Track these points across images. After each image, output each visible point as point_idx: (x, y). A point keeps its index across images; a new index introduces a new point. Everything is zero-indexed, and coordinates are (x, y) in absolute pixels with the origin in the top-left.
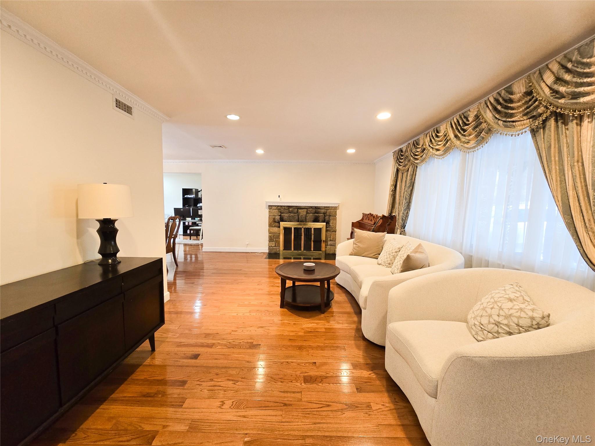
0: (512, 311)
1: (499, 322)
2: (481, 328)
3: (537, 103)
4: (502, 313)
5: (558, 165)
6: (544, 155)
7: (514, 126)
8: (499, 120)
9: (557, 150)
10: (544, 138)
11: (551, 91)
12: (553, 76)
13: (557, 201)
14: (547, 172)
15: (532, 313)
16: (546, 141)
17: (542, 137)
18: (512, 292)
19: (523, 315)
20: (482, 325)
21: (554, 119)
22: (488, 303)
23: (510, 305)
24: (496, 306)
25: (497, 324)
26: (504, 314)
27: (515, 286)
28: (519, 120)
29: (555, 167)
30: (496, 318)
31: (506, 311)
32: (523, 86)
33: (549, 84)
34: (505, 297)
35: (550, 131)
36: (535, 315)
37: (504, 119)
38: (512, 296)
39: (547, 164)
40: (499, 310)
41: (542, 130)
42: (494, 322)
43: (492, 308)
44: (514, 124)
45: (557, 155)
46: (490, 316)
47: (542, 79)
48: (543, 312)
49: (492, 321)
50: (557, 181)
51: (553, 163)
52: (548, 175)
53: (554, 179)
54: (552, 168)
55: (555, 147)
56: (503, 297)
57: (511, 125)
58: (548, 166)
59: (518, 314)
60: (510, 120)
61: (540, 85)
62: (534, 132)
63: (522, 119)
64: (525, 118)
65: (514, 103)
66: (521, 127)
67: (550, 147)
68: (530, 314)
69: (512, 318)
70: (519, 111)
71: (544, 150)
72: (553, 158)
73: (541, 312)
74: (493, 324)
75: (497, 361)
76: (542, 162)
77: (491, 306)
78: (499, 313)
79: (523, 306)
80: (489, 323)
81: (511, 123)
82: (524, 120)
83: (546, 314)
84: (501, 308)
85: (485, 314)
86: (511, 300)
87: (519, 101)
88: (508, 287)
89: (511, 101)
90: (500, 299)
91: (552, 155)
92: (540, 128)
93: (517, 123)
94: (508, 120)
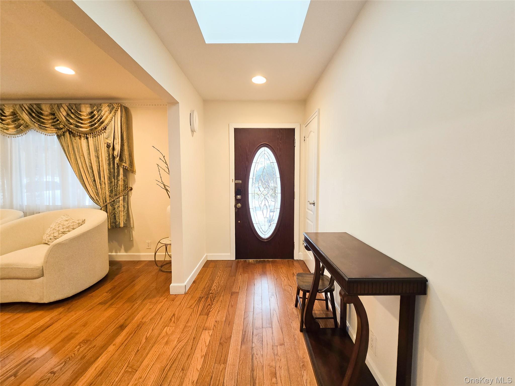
0: (69, 225)
1: (64, 232)
2: (55, 238)
3: (59, 122)
4: (64, 227)
5: (73, 156)
6: (66, 150)
7: (46, 130)
8: (35, 123)
9: (72, 148)
10: (65, 141)
11: (66, 119)
12: (65, 111)
13: (76, 173)
14: (69, 159)
15: (78, 221)
16: (66, 143)
17: (64, 140)
18: (66, 218)
19: (75, 224)
20: (55, 237)
21: (68, 133)
22: (55, 226)
23: (67, 222)
24: (60, 225)
25: (63, 232)
26: (66, 227)
27: (65, 215)
28: (49, 127)
29: (72, 157)
30: (62, 230)
31: (67, 225)
32: (48, 109)
33: (64, 115)
34: (63, 220)
35: (67, 138)
36: (79, 222)
37: (39, 124)
38: (67, 219)
39: (69, 154)
40: (63, 226)
41: (63, 136)
42: (62, 232)
43: (58, 227)
44: (46, 128)
45: (72, 151)
46: (59, 231)
47: (60, 111)
48: (82, 219)
49: (60, 232)
50: (74, 164)
51: (71, 154)
52: (70, 160)
53: (73, 162)
54: (71, 157)
55: (71, 147)
56: (62, 221)
57: (44, 129)
58: (69, 156)
59: (72, 224)
60: (43, 125)
61: (59, 113)
62: (59, 137)
63: (51, 127)
64: (53, 127)
65: (43, 116)
66: (51, 132)
67: (68, 146)
68: (78, 222)
69: (70, 227)
70: (48, 122)
71: (65, 147)
72: (71, 152)
73: (82, 220)
74: (61, 233)
75: (72, 239)
76: (65, 153)
77: (58, 226)
78: (63, 228)
79: (73, 221)
80: (59, 234)
81: (44, 128)
82: (52, 128)
83: (84, 219)
84: (63, 225)
85: (55, 231)
86: (67, 221)
87: (47, 116)
88: (62, 217)
89: (42, 114)
90: (61, 222)
91: (70, 150)
92: (62, 135)
93: (48, 129)
94: (42, 125)
